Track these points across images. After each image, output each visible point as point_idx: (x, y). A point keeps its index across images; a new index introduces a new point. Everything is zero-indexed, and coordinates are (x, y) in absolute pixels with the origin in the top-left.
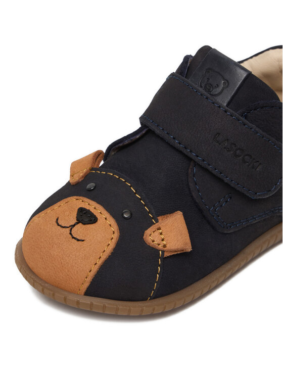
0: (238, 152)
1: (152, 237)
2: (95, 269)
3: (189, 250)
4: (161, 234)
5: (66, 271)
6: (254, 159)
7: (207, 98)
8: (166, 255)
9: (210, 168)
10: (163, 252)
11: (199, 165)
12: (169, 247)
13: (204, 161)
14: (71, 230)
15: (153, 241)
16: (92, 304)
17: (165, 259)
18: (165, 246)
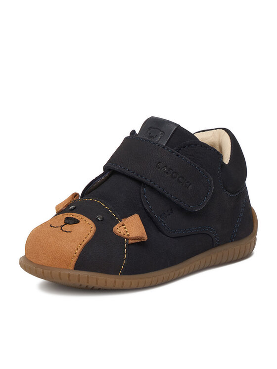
0: (174, 175)
1: (119, 229)
2: (81, 248)
3: (146, 240)
4: (125, 228)
5: (61, 251)
6: (186, 180)
7: (150, 142)
8: (130, 242)
9: (155, 186)
10: (128, 240)
11: (148, 186)
12: (131, 236)
13: (151, 181)
14: (61, 228)
15: (120, 232)
16: (79, 275)
17: (129, 245)
18: (128, 235)
